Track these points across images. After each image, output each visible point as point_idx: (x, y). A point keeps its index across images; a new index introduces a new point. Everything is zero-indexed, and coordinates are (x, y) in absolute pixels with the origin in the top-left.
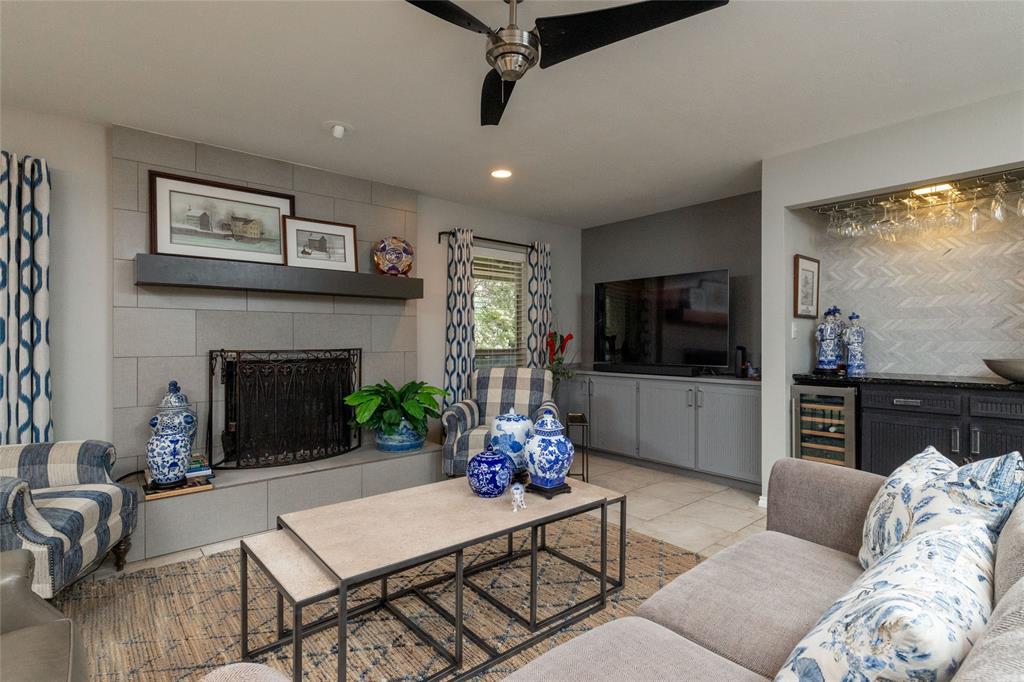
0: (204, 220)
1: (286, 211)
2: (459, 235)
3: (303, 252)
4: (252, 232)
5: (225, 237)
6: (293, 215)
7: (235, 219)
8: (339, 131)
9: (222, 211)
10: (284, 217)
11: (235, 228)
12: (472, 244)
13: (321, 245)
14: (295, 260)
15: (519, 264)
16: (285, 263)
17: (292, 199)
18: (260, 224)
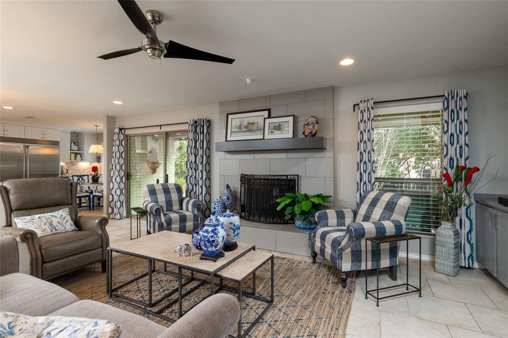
0: (240, 127)
1: (266, 116)
2: (361, 105)
3: (271, 132)
4: (255, 127)
5: (246, 131)
6: (269, 117)
7: (249, 124)
8: (248, 81)
9: (246, 121)
10: (265, 119)
11: (249, 127)
12: (372, 108)
13: (279, 128)
14: (267, 136)
15: (438, 112)
16: (264, 139)
17: (269, 110)
18: (257, 123)
